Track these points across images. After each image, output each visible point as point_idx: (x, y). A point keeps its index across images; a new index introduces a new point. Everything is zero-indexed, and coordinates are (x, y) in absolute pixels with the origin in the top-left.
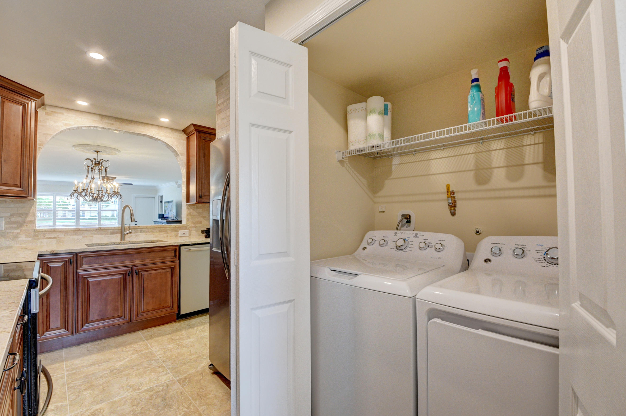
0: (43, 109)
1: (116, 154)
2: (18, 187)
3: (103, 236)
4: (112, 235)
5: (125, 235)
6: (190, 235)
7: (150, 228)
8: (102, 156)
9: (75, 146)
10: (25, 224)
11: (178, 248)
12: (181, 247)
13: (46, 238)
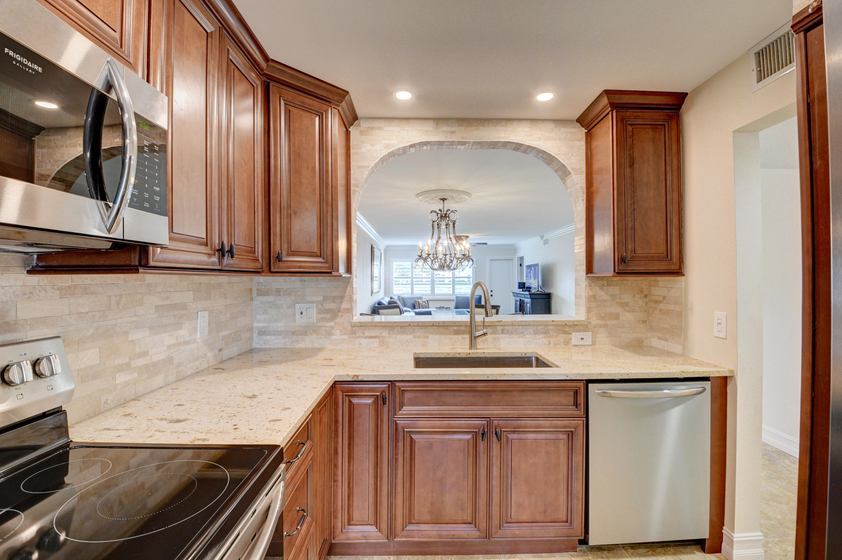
0: (357, 125)
1: (466, 200)
2: (317, 256)
3: (443, 337)
4: (456, 336)
5: (476, 337)
6: (594, 343)
7: (519, 325)
8: (450, 205)
9: (418, 195)
10: (340, 314)
11: (581, 385)
12: (590, 385)
13: (366, 336)
